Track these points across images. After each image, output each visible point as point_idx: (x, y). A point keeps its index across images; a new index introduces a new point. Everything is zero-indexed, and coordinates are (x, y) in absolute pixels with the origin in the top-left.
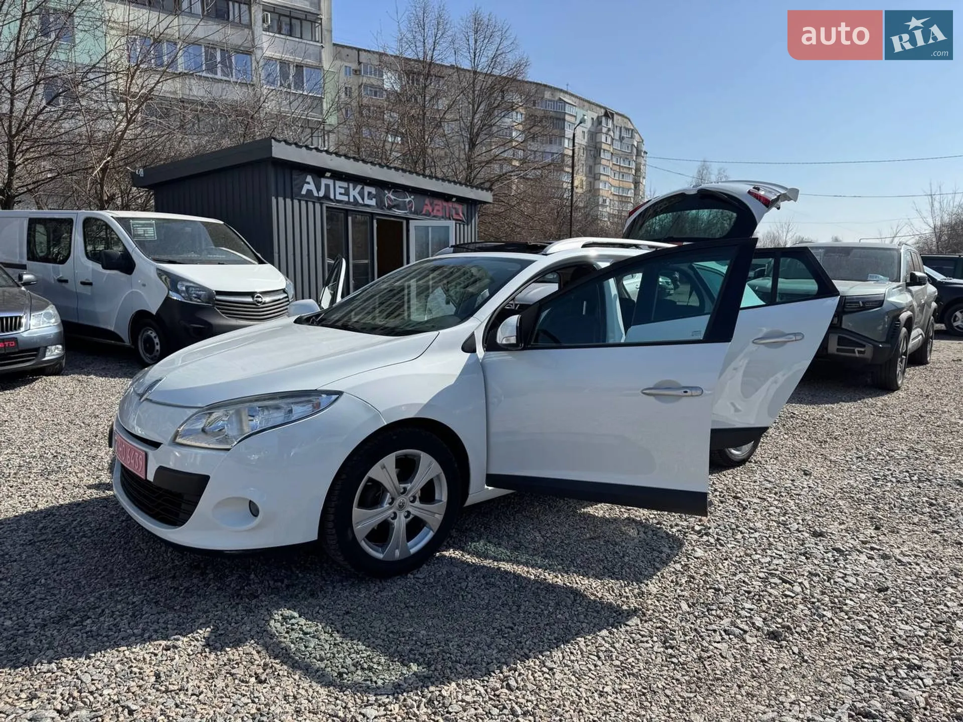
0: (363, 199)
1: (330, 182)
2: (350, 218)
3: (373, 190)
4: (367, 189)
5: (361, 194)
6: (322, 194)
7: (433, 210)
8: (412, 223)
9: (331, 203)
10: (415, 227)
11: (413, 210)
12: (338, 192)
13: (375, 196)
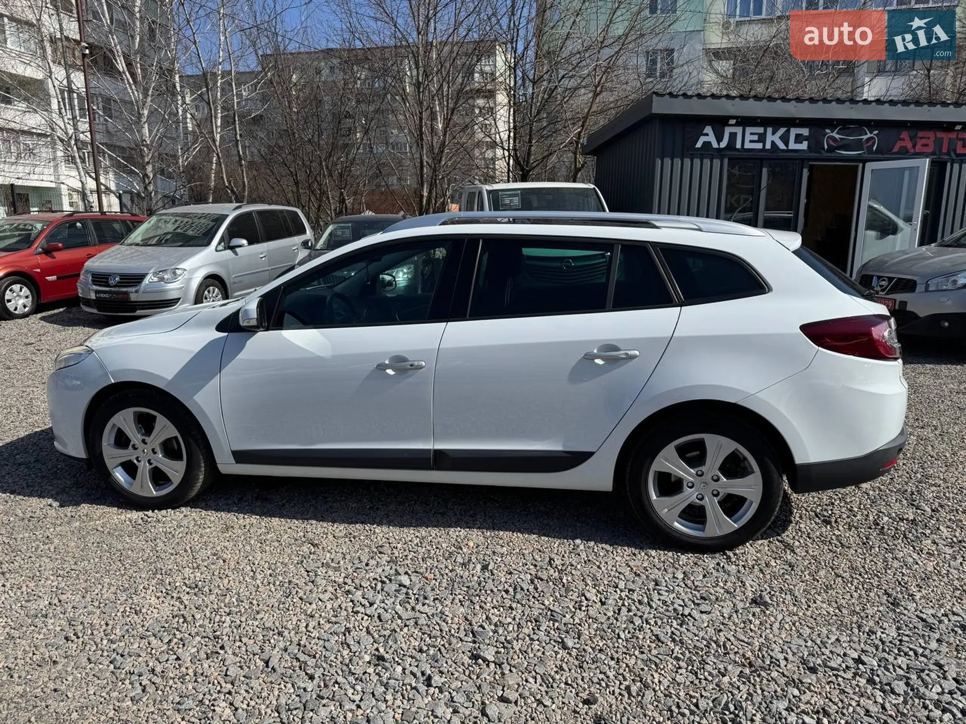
0: (787, 144)
1: (739, 130)
2: (765, 170)
3: (805, 132)
4: (794, 132)
5: (785, 139)
6: (723, 144)
7: (914, 146)
8: (870, 166)
9: (737, 153)
10: (872, 170)
11: (874, 148)
12: (748, 140)
13: (806, 138)
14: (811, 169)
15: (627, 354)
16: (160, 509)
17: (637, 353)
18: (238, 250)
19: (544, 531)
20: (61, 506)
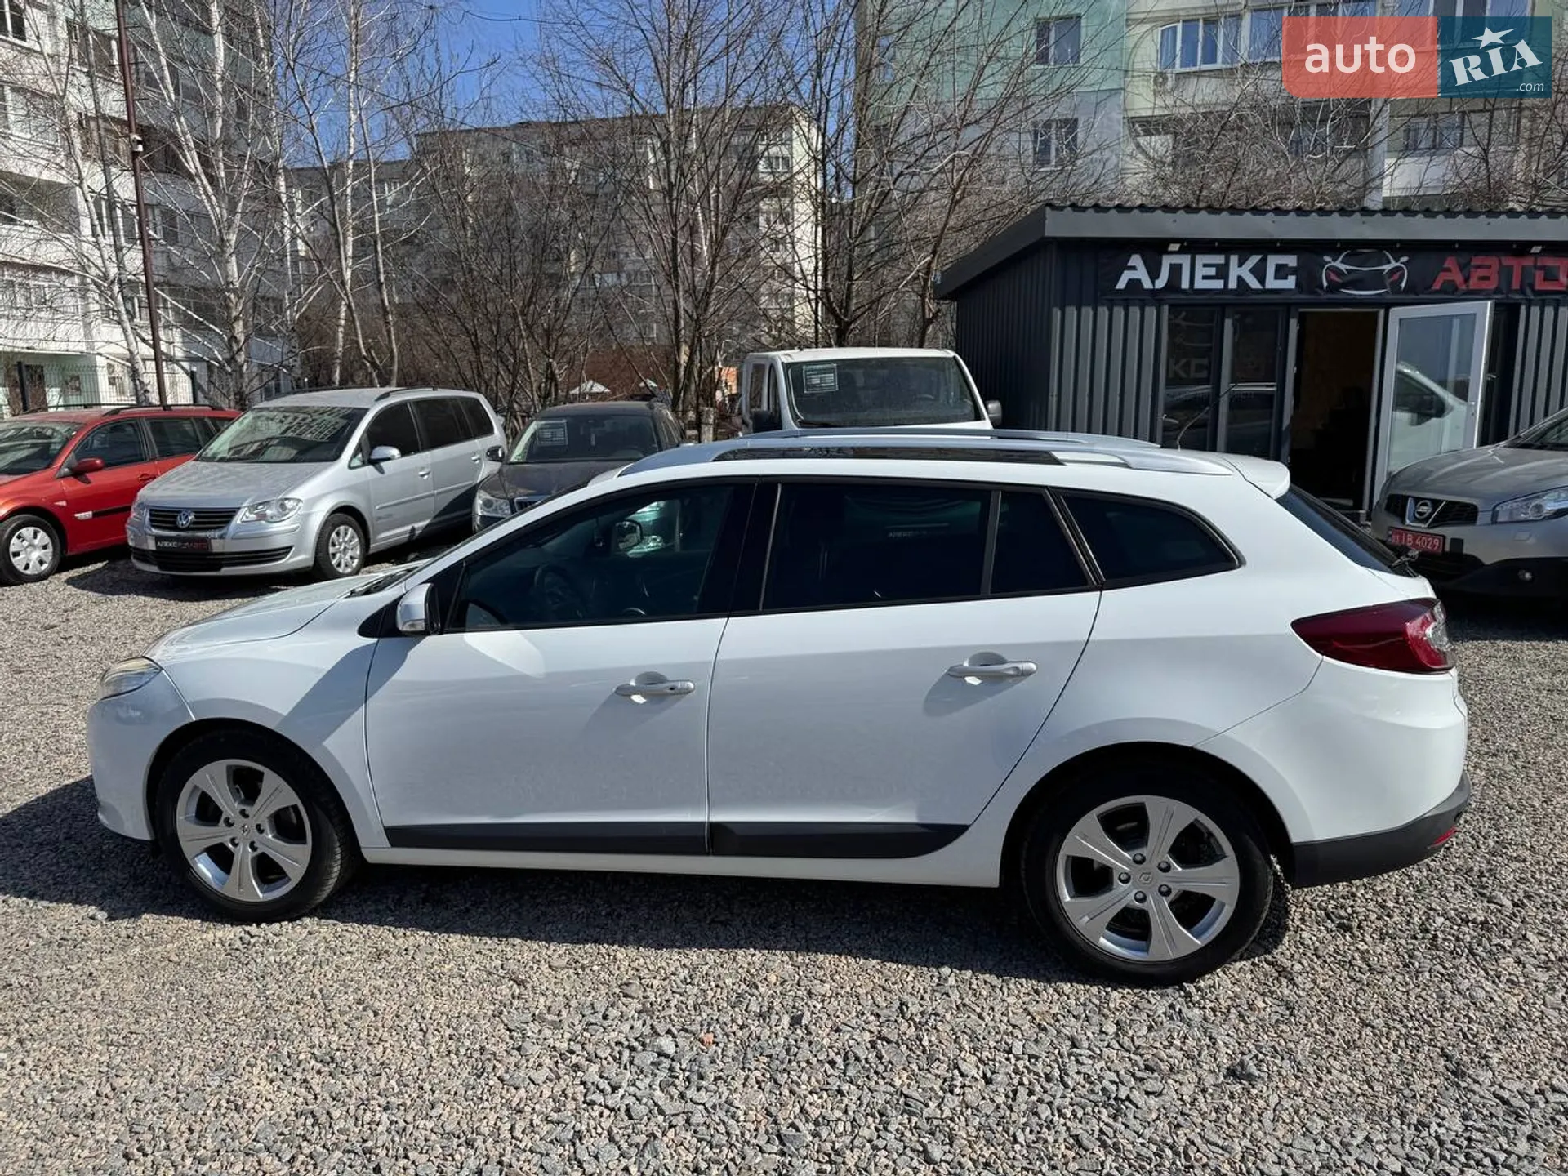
0: (1262, 281)
1: (1184, 260)
2: (1228, 323)
3: (1291, 261)
4: (1273, 261)
5: (1259, 272)
6: (1161, 283)
7: (1467, 280)
8: (1396, 313)
9: (1182, 297)
10: (1400, 320)
11: (1403, 285)
12: (1201, 275)
13: (1294, 271)
14: (1302, 319)
15: (1017, 668)
16: (270, 922)
17: (1033, 666)
18: (383, 464)
19: (891, 953)
20: (111, 918)
